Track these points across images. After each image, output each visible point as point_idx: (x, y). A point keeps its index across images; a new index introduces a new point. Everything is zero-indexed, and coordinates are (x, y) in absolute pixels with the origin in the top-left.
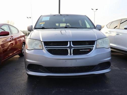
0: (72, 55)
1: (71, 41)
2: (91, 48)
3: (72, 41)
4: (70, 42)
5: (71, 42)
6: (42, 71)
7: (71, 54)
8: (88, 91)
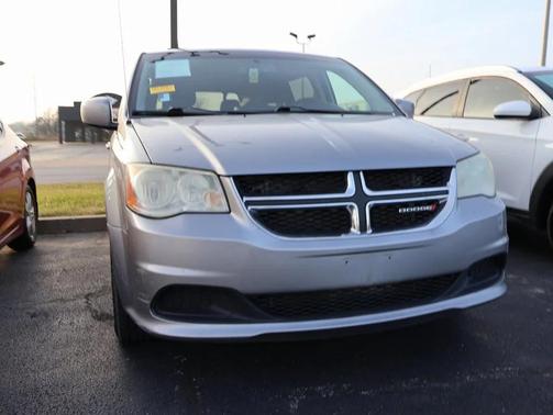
0: (370, 231)
1: (359, 172)
2: (437, 201)
3: (364, 172)
4: (356, 173)
5: (361, 174)
6: (227, 313)
7: (363, 229)
8: (437, 385)
